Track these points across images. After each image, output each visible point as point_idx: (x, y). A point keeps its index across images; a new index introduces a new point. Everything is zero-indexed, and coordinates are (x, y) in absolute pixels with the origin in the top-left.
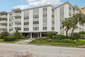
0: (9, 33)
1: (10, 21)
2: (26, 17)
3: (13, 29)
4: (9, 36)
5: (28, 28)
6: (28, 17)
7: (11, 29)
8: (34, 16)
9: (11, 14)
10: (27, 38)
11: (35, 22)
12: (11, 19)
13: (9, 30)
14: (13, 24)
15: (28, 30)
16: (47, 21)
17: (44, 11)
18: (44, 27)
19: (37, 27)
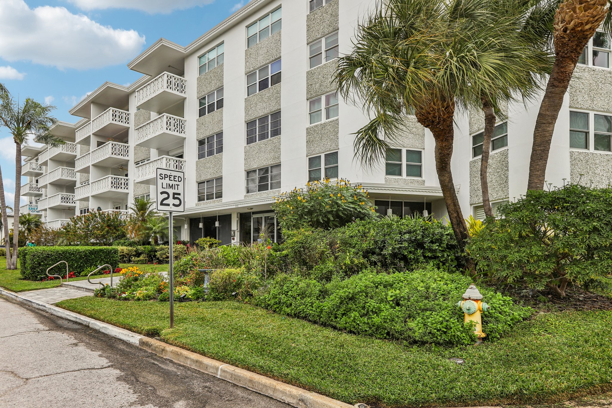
2: (211, 95)
5: (221, 179)
6: (221, 90)
8: (250, 76)
11: (261, 120)
15: (220, 195)
17: (316, 16)
18: (318, 154)
19: (270, 163)
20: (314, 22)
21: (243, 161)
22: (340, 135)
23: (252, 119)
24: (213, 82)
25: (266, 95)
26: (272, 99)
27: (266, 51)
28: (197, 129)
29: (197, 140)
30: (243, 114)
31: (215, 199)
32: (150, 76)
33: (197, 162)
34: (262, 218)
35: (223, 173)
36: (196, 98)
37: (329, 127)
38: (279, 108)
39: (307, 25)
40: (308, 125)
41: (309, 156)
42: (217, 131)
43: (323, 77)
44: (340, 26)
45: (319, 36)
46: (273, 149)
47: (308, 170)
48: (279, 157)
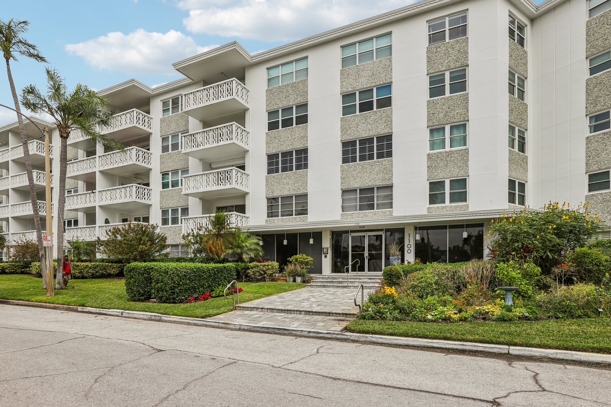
0: (164, 239)
1: (165, 149)
2: (287, 110)
3: (185, 211)
4: (166, 258)
5: (305, 196)
6: (304, 106)
7: (175, 211)
8: (347, 97)
9: (175, 102)
10: (294, 275)
11: (363, 142)
12: (175, 136)
13: (165, 212)
14: (185, 171)
15: (303, 212)
16: (463, 126)
17: (439, 49)
18: (442, 179)
19: (378, 184)
20: (436, 54)
21: (339, 181)
22: (470, 163)
23: (350, 139)
24: (291, 96)
25: (372, 117)
26: (380, 122)
27: (371, 74)
28: (267, 143)
29: (266, 154)
30: (339, 133)
31: (294, 216)
32: (191, 81)
33: (266, 177)
34: (364, 236)
35: (308, 190)
36: (265, 110)
37: (456, 155)
38: (390, 131)
39: (428, 57)
40: (428, 151)
41: (430, 180)
42: (299, 147)
43: (449, 108)
44: (470, 63)
45: (443, 69)
46: (382, 170)
47: (428, 193)
48: (390, 179)
